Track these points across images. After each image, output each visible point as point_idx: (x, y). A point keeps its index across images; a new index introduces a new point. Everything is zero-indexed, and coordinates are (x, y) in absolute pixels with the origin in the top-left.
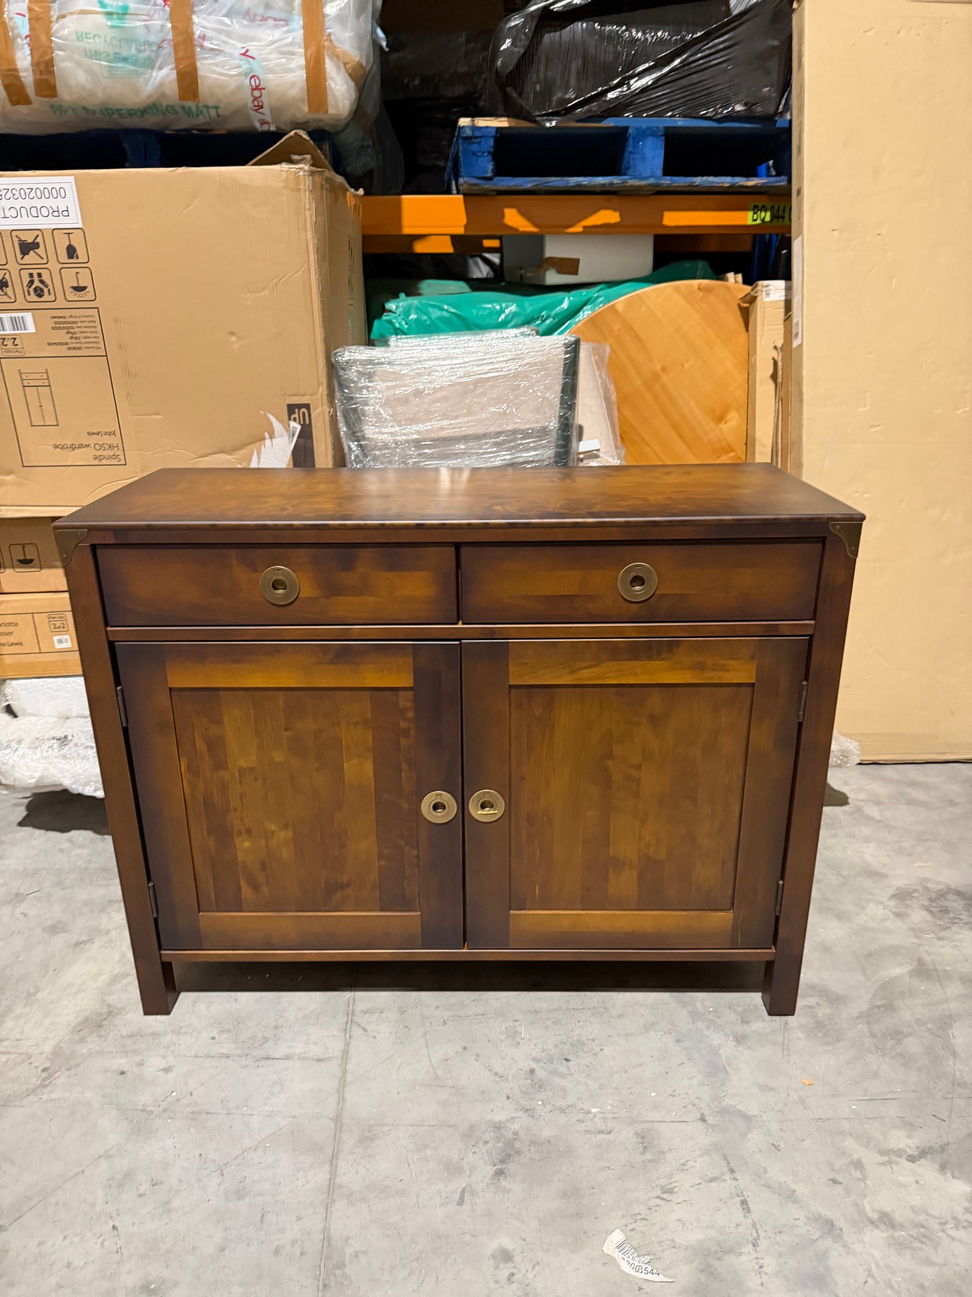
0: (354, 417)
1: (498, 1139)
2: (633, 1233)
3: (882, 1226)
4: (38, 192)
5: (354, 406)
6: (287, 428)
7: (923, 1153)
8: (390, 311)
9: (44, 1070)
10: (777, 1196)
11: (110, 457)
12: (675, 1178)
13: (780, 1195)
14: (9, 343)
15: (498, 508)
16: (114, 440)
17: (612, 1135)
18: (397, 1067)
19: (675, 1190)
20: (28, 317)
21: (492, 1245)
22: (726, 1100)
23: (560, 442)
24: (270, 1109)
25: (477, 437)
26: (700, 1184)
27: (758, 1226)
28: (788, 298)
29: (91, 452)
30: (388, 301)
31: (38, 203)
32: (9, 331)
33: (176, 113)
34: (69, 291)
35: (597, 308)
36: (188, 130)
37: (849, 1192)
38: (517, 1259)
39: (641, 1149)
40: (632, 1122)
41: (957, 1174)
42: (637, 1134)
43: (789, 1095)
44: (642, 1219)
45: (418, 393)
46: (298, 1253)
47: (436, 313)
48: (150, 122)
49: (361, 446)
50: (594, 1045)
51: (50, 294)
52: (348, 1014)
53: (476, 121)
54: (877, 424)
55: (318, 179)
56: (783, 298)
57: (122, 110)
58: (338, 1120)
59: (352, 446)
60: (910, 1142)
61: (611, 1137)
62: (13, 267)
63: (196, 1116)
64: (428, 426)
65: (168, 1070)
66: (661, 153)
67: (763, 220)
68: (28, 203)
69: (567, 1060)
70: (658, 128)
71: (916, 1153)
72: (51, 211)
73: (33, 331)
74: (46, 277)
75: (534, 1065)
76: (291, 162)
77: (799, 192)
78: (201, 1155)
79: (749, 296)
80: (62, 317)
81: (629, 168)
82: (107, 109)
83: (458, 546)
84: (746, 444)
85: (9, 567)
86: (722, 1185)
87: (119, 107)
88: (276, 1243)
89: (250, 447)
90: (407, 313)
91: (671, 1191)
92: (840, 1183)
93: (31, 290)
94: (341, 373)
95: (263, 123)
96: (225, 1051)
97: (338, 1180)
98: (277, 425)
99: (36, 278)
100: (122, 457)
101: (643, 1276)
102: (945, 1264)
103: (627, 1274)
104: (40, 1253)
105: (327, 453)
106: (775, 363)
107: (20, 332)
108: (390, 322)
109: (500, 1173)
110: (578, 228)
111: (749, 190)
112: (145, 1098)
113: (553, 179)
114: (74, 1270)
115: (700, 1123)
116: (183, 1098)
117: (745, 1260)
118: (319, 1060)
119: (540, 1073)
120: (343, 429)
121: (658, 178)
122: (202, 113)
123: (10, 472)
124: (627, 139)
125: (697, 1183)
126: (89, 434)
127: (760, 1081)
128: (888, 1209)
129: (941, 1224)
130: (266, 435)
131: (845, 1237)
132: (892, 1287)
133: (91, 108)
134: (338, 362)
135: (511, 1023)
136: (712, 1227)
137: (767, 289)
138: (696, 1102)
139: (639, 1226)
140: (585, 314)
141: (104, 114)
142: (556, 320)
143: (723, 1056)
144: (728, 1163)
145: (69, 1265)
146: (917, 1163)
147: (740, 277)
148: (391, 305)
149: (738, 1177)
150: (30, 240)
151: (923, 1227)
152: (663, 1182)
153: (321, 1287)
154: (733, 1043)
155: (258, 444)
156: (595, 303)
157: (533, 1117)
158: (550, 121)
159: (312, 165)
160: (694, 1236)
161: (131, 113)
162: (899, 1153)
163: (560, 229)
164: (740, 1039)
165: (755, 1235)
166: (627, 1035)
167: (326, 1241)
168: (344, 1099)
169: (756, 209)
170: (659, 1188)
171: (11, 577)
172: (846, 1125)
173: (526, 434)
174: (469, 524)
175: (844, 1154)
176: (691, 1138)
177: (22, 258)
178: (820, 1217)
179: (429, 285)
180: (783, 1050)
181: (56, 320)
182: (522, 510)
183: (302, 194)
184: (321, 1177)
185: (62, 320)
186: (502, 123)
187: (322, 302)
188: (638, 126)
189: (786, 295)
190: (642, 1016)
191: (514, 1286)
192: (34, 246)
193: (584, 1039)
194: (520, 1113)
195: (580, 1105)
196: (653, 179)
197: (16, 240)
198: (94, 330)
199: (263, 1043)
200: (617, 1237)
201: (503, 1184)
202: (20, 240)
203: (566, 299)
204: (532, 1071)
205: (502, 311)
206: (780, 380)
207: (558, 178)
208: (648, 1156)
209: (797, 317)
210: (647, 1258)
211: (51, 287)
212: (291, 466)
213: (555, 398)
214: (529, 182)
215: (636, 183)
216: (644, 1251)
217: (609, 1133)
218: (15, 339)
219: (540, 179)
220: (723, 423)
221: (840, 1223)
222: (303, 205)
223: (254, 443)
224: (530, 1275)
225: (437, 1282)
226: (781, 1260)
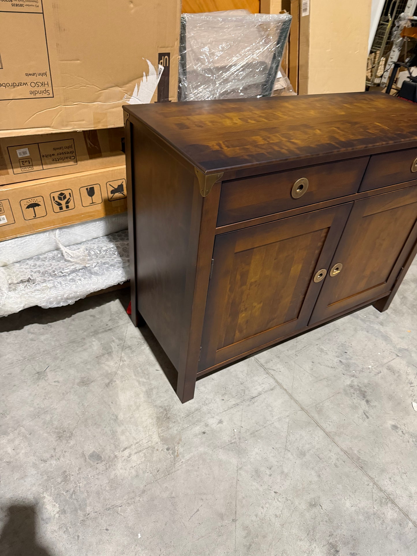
1: (356, 390)
6: (157, 69)
9: (168, 449)
11: (42, 92)
12: (409, 378)
16: (46, 79)
17: (382, 372)
18: (300, 379)
21: (389, 426)
22: (397, 347)
24: (277, 417)
29: (28, 88)
38: (398, 426)
39: (393, 373)
40: (382, 366)
42: (387, 369)
50: (348, 344)
52: (261, 366)
54: (332, 58)
63: (254, 434)
65: (221, 422)
69: (346, 353)
75: (339, 359)
78: (273, 448)
83: (371, 156)
88: (333, 463)
89: (133, 82)
91: (412, 383)
96: (234, 403)
97: (327, 431)
98: (151, 68)
100: (51, 92)
104: (260, 519)
109: (367, 401)
112: (226, 438)
114: (280, 516)
115: (398, 357)
116: (241, 430)
118: (272, 390)
119: (343, 361)
126: (27, 75)
127: (399, 336)
130: (144, 73)
135: (317, 346)
138: (391, 351)
143: (383, 332)
145: (276, 516)
152: (407, 381)
153: (361, 469)
154: (381, 326)
155: (138, 80)
157: (357, 377)
164: (382, 324)
166: (353, 335)
167: (346, 453)
168: (297, 401)
170: (408, 383)
176: (401, 363)
180: (394, 323)
190: (350, 327)
191: (406, 435)
193: (343, 343)
194: (352, 378)
195: (365, 367)
199: (245, 392)
200: (414, 404)
201: (372, 404)
204: (340, 361)
208: (397, 375)
223: (136, 79)
224: (406, 429)
225: (388, 446)
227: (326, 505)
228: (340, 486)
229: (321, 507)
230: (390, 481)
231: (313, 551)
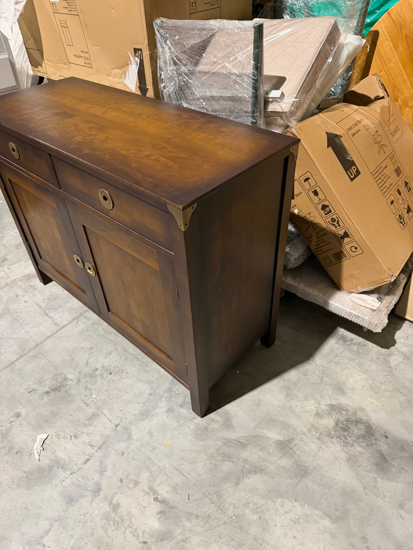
1: (60, 383)
2: (51, 439)
3: (111, 507)
7: (163, 502)
9: (7, 284)
10: (99, 467)
12: (83, 435)
13: (100, 468)
18: (69, 340)
19: (78, 438)
21: (20, 410)
22: (132, 426)
24: (29, 330)
26: (86, 443)
27: (80, 470)
37: (119, 488)
38: (19, 419)
39: (87, 418)
40: (98, 408)
41: (162, 519)
42: (94, 413)
43: (154, 442)
44: (58, 437)
50: (125, 375)
52: (80, 315)
58: (37, 345)
60: (165, 494)
61: (86, 407)
63: (15, 320)
65: (26, 302)
69: (111, 374)
71: (160, 499)
75: (100, 368)
86: (91, 449)
91: (76, 437)
92: (122, 482)
96: (42, 305)
97: (16, 362)
102: (109, 537)
109: (48, 392)
112: (13, 307)
115: (114, 426)
116: (19, 313)
117: (63, 475)
118: (56, 324)
119: (98, 372)
125: (86, 442)
127: (152, 430)
128: (122, 505)
129: (129, 526)
131: (96, 498)
135: (114, 350)
136: (70, 458)
138: (124, 419)
139: (55, 438)
143: (155, 411)
144: (103, 445)
146: (155, 502)
149: (98, 452)
151: (122, 520)
152: (78, 433)
154: (165, 410)
157: (77, 383)
160: (61, 454)
162: (155, 492)
164: (170, 411)
165: (76, 471)
166: (139, 380)
168: (46, 340)
170: (75, 433)
172: (155, 468)
175: (139, 476)
176: (105, 428)
178: (100, 486)
180: (178, 426)
184: (15, 358)
190: (153, 377)
191: (9, 425)
193: (125, 371)
194: (76, 380)
195: (93, 391)
199: (52, 309)
201: (44, 396)
204: (97, 369)
208: (86, 422)
217: (88, 406)
221: (102, 494)
224: (16, 426)
226: (71, 485)
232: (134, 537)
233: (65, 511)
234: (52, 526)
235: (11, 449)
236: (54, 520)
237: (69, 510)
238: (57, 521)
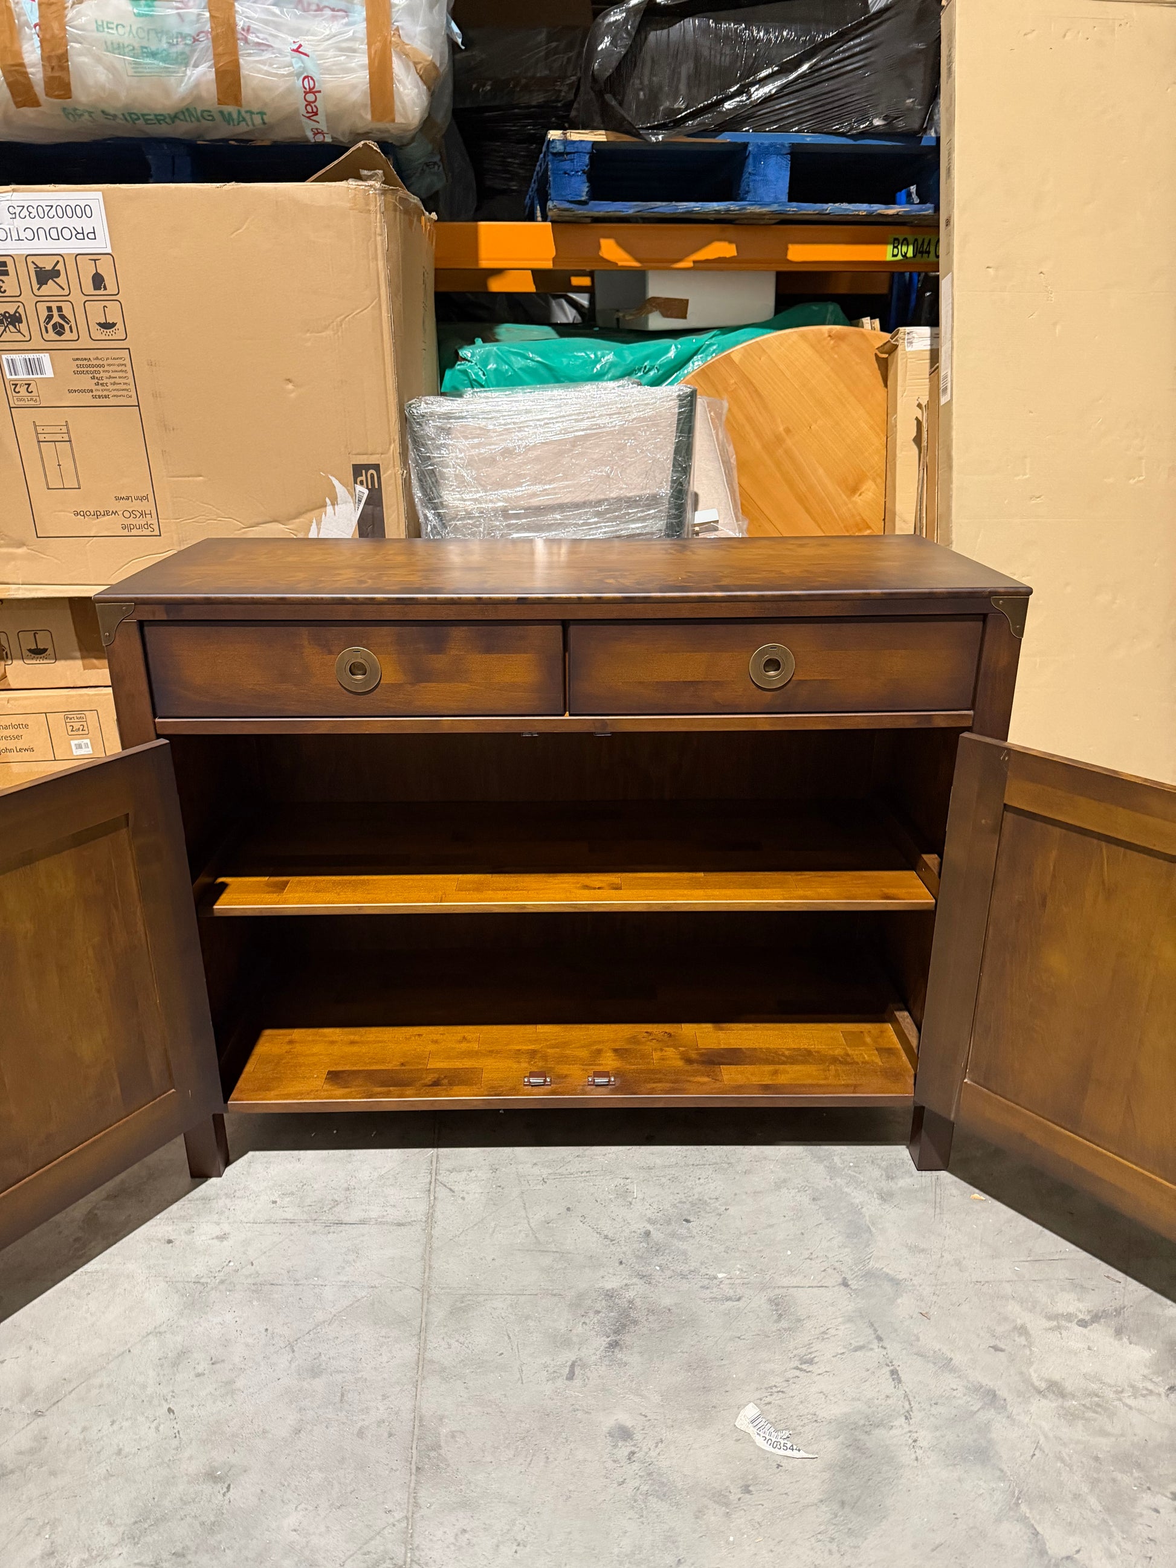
0: (430, 481)
1: (610, 1308)
2: (768, 1406)
3: (1051, 1396)
4: (59, 210)
5: (430, 468)
6: (352, 493)
7: (1096, 1317)
8: (465, 359)
10: (932, 1365)
11: (141, 527)
12: (815, 1347)
13: (935, 1363)
14: (23, 390)
15: (611, 581)
16: (148, 506)
17: (741, 1301)
18: (491, 1230)
19: (816, 1360)
20: (45, 358)
21: (608, 1422)
22: (871, 1263)
23: (673, 511)
24: (345, 1279)
25: (577, 506)
26: (843, 1353)
27: (911, 1398)
28: (934, 347)
29: (120, 520)
30: (461, 347)
31: (59, 223)
32: (22, 375)
33: (214, 119)
34: (94, 328)
35: (709, 358)
36: (226, 140)
37: (1013, 1360)
38: (638, 1436)
39: (775, 1317)
40: (763, 1287)
41: (1134, 1339)
42: (770, 1300)
43: (942, 1256)
44: (778, 1392)
45: (507, 452)
46: (386, 1435)
47: (519, 363)
48: (182, 129)
49: (439, 515)
50: (717, 1204)
51: (72, 332)
52: (431, 1173)
53: (568, 134)
54: (1038, 495)
55: (390, 198)
56: (929, 348)
57: (150, 115)
58: (424, 1289)
59: (428, 515)
60: (1081, 1306)
61: (740, 1304)
62: (28, 298)
63: (260, 1289)
64: (519, 491)
65: (222, 1238)
66: (787, 174)
67: (905, 256)
68: (46, 223)
69: (687, 1221)
70: (783, 145)
71: (1088, 1318)
72: (74, 233)
73: (52, 376)
74: (67, 311)
75: (650, 1227)
76: (359, 178)
77: (948, 222)
78: (267, 1330)
79: (888, 345)
80: (85, 359)
81: (748, 192)
82: (130, 114)
83: (565, 624)
84: (884, 520)
85: (17, 658)
86: (869, 1354)
87: (145, 111)
88: (359, 1424)
89: (308, 515)
90: (484, 362)
91: (811, 1362)
92: (1002, 1350)
93: (50, 326)
94: (417, 428)
95: (317, 132)
96: (289, 1216)
97: (428, 1355)
98: (340, 489)
99: (55, 313)
100: (156, 527)
101: (782, 1452)
102: (1122, 1435)
103: (763, 1450)
104: (84, 1439)
105: (398, 522)
106: (919, 423)
107: (35, 376)
108: (465, 372)
109: (614, 1345)
110: (687, 263)
111: (890, 219)
112: (198, 1268)
113: (659, 204)
114: (126, 1457)
115: (842, 1288)
116: (242, 1268)
117: (897, 1434)
118: (399, 1225)
119: (657, 1235)
120: (418, 494)
121: (783, 204)
122: (244, 120)
123: (22, 544)
124: (747, 157)
125: (840, 1352)
126: (117, 499)
127: (909, 1242)
128: (1056, 1377)
129: (1117, 1392)
130: (327, 500)
131: (1009, 1409)
132: (1063, 1461)
133: (112, 112)
134: (412, 414)
135: (622, 1182)
136: (858, 1400)
137: (910, 336)
138: (837, 1265)
139: (776, 1399)
140: (696, 364)
141: (126, 119)
142: (661, 372)
143: (867, 1215)
144: (875, 1330)
145: (119, 1452)
146: (1089, 1328)
147: (877, 322)
148: (466, 352)
149: (888, 1346)
150: (49, 267)
151: (1097, 1396)
152: (802, 1351)
153: (414, 1471)
154: (877, 1202)
155: (317, 512)
156: (707, 352)
157: (650, 1283)
158: (654, 135)
159: (384, 183)
160: (837, 1410)
161: (159, 118)
162: (1069, 1317)
163: (666, 264)
164: (885, 1197)
165: (907, 1407)
166: (756, 1193)
167: (417, 1422)
168: (430, 1267)
169: (896, 242)
170: (797, 1358)
171: (18, 670)
172: (1008, 1289)
173: (631, 502)
174: (580, 598)
175: (1006, 1319)
176: (832, 1304)
177: (39, 289)
178: (981, 1386)
179: (508, 330)
180: (935, 1208)
181: (79, 362)
182: (638, 583)
183: (373, 216)
184: (407, 1352)
185: (85, 362)
186: (599, 136)
187: (394, 343)
188: (759, 142)
189: (931, 345)
190: (772, 1172)
191: (635, 1466)
192: (54, 274)
193: (706, 1198)
194: (635, 1280)
195: (703, 1271)
196: (776, 205)
197: (32, 267)
198: (124, 375)
199: (334, 1207)
200: (751, 1410)
201: (619, 1356)
202: (38, 267)
203: (673, 347)
204: (648, 1234)
205: (597, 361)
206: (924, 444)
207: (664, 204)
209: (947, 368)
210: (786, 1433)
211: (73, 323)
212: (357, 536)
213: (668, 458)
214: (630, 208)
215: (756, 209)
216: (783, 1426)
217: (739, 1299)
218: (29, 385)
219: (644, 203)
220: (857, 496)
221: (1003, 1393)
222: (373, 229)
223: (313, 510)
224: (653, 1453)
225: (546, 1462)
226: (938, 1434)
227: (243, 1494)
228: (317, 1476)
229: (225, 1490)
230: (457, 1535)
231: (106, 1558)
232: (1150, 1398)
233: (1003, 1477)
234: (1023, 1519)
235: (720, 1497)
236: (1011, 1509)
237: (1006, 1469)
238: (1017, 1504)
